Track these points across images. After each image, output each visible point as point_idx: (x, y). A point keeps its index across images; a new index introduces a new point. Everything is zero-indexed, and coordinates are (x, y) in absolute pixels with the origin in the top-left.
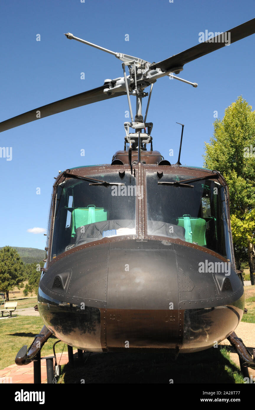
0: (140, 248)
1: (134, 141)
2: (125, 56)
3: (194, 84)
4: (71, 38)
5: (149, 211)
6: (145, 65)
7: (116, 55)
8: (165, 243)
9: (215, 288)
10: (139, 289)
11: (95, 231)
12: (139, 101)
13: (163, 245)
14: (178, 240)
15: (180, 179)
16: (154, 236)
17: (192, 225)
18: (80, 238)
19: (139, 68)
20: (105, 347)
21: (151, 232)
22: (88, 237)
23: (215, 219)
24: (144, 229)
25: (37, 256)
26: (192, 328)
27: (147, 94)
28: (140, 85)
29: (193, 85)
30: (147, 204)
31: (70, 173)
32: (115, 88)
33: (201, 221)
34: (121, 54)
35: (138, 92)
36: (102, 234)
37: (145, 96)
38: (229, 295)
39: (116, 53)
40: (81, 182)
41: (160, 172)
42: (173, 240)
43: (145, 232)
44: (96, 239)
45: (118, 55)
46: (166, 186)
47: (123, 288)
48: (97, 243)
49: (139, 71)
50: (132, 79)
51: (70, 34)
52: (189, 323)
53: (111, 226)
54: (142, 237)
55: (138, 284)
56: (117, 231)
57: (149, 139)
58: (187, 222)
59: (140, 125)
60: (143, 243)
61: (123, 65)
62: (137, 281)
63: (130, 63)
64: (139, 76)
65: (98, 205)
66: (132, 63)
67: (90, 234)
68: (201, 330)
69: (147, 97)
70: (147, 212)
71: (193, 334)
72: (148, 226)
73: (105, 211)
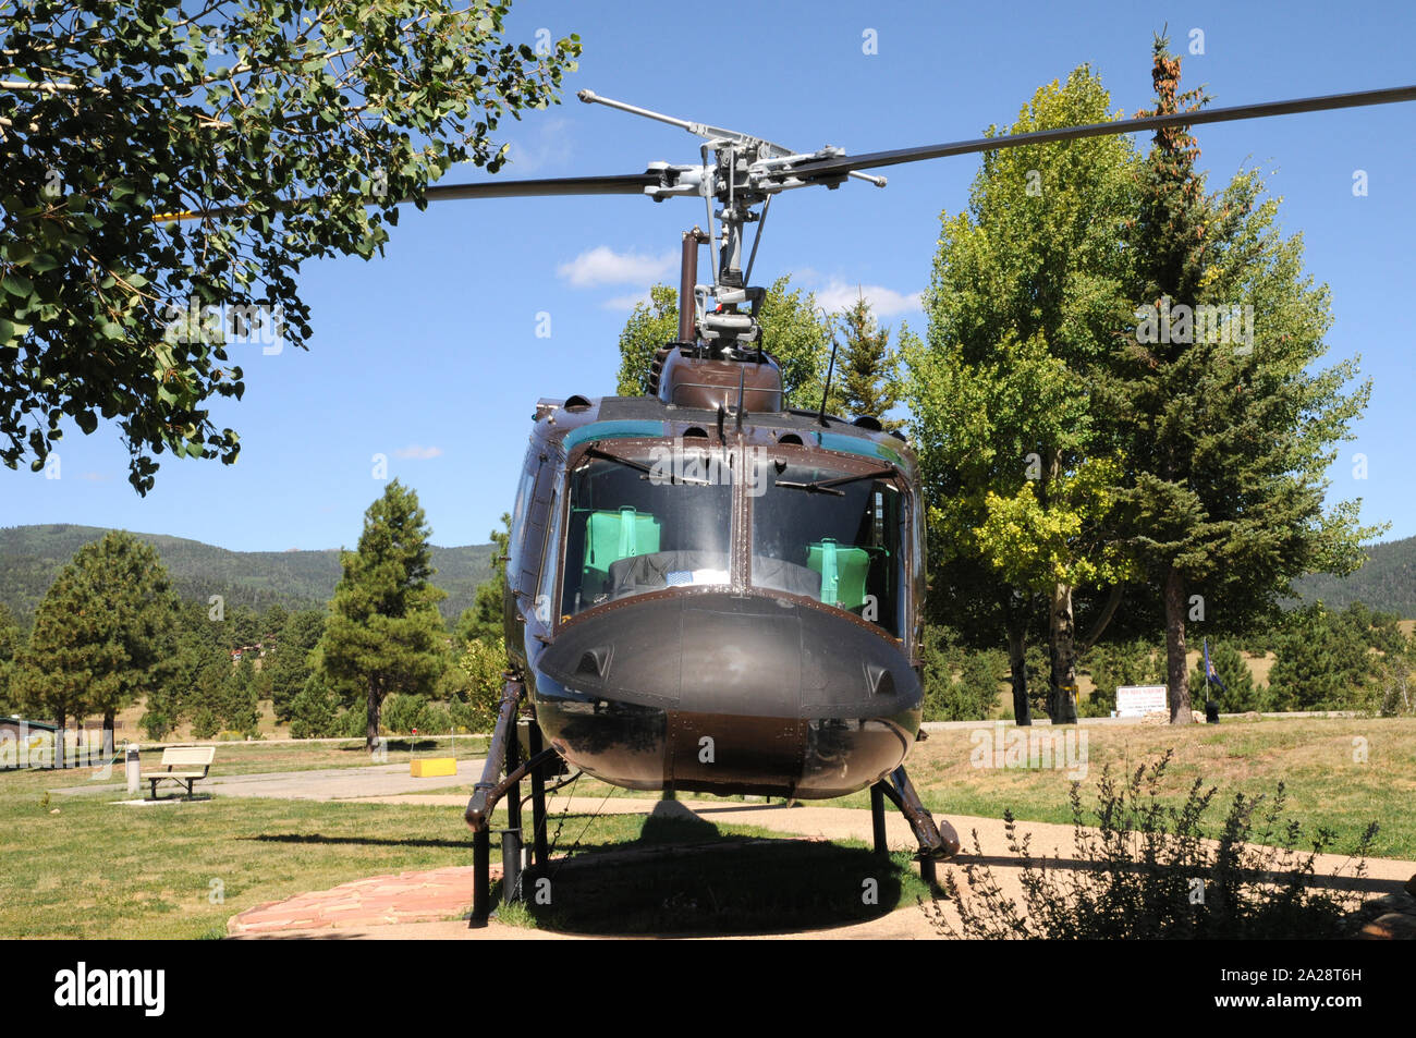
0: (738, 611)
1: (716, 334)
2: (710, 130)
3: (877, 179)
4: (590, 101)
5: (756, 539)
6: (756, 148)
7: (688, 129)
8: (782, 602)
9: (864, 688)
10: (735, 681)
11: (651, 571)
12: (736, 235)
13: (778, 607)
14: (807, 599)
15: (820, 477)
16: (764, 590)
17: (839, 562)
18: (622, 585)
19: (742, 156)
20: (668, 779)
21: (757, 582)
22: (638, 582)
23: (888, 554)
24: (746, 574)
25: (193, 574)
26: (819, 751)
27: (755, 217)
28: (741, 197)
29: (875, 183)
30: (752, 525)
31: (599, 449)
32: (674, 188)
33: (860, 555)
34: (701, 127)
35: (735, 216)
36: (664, 578)
37: (752, 220)
38: (888, 702)
39: (688, 124)
40: (619, 467)
41: (781, 462)
42: (798, 598)
43: (748, 582)
44: (655, 589)
45: (693, 129)
46: (791, 490)
47: (707, 679)
48: (656, 595)
49: (742, 165)
50: (722, 184)
51: (590, 94)
52: (816, 743)
53: (681, 563)
54: (739, 589)
55: (734, 673)
56: (694, 573)
57: (754, 334)
58: (828, 554)
59: (735, 294)
60: (743, 600)
61: (704, 149)
62: (733, 667)
63: (720, 144)
64: (741, 176)
65: (641, 508)
66: (727, 145)
67: (641, 577)
68: (834, 757)
69: (756, 224)
70: (752, 542)
71: (820, 763)
72: (753, 569)
73: (655, 522)
